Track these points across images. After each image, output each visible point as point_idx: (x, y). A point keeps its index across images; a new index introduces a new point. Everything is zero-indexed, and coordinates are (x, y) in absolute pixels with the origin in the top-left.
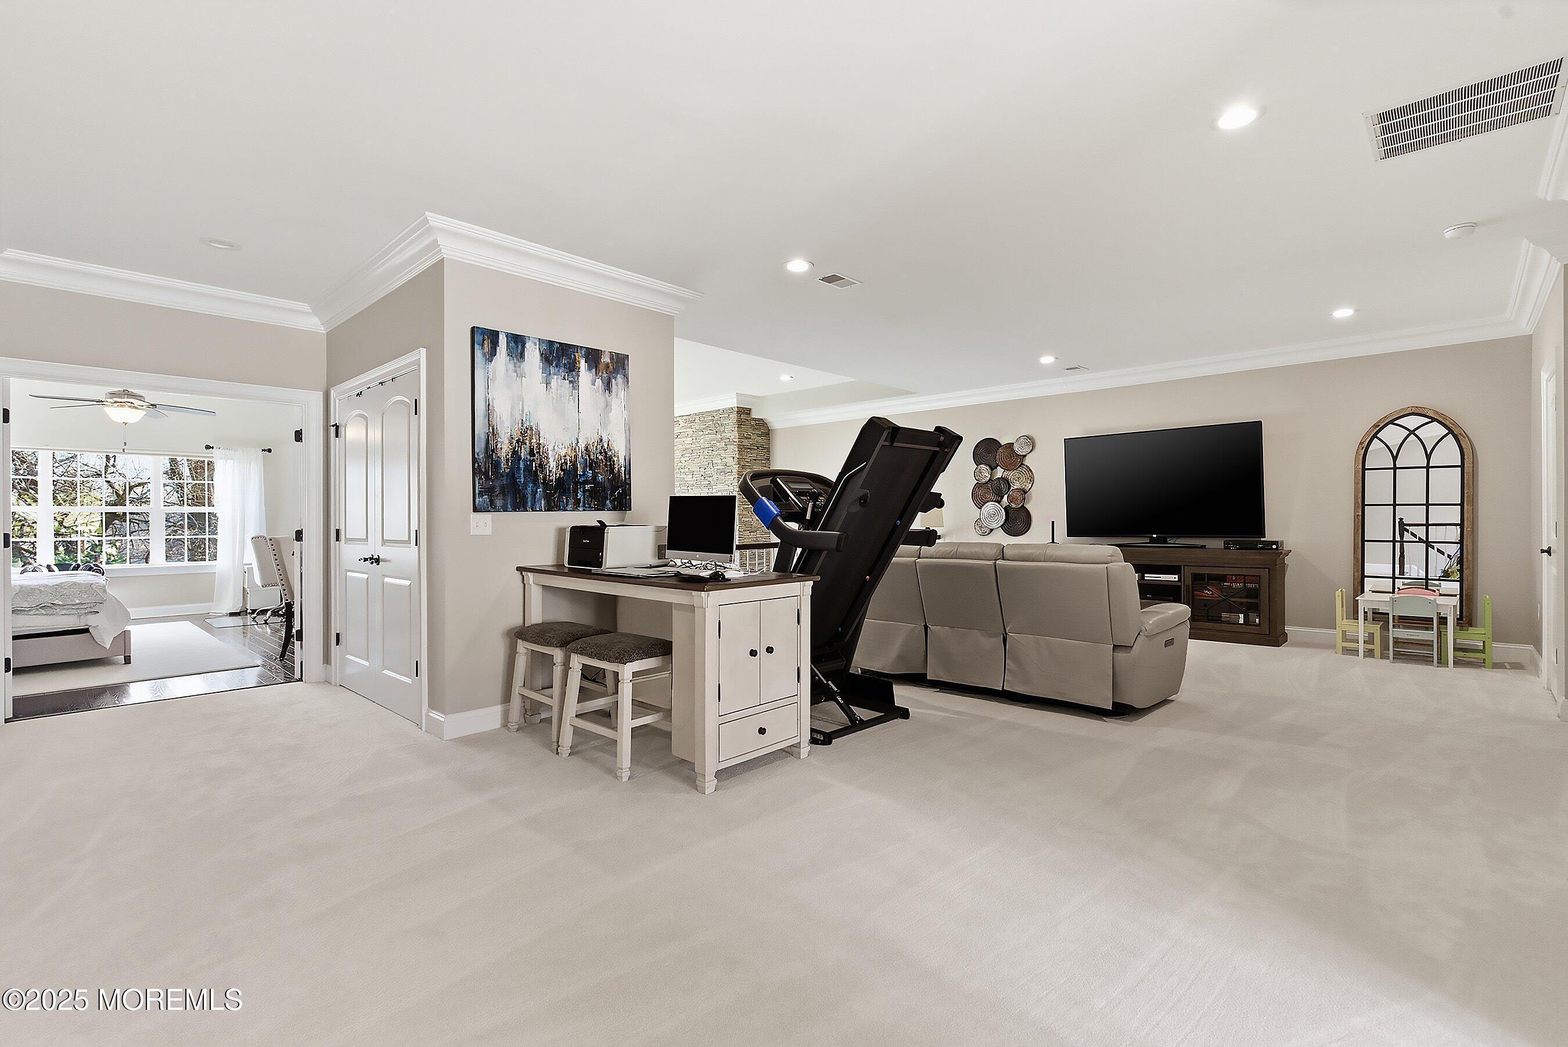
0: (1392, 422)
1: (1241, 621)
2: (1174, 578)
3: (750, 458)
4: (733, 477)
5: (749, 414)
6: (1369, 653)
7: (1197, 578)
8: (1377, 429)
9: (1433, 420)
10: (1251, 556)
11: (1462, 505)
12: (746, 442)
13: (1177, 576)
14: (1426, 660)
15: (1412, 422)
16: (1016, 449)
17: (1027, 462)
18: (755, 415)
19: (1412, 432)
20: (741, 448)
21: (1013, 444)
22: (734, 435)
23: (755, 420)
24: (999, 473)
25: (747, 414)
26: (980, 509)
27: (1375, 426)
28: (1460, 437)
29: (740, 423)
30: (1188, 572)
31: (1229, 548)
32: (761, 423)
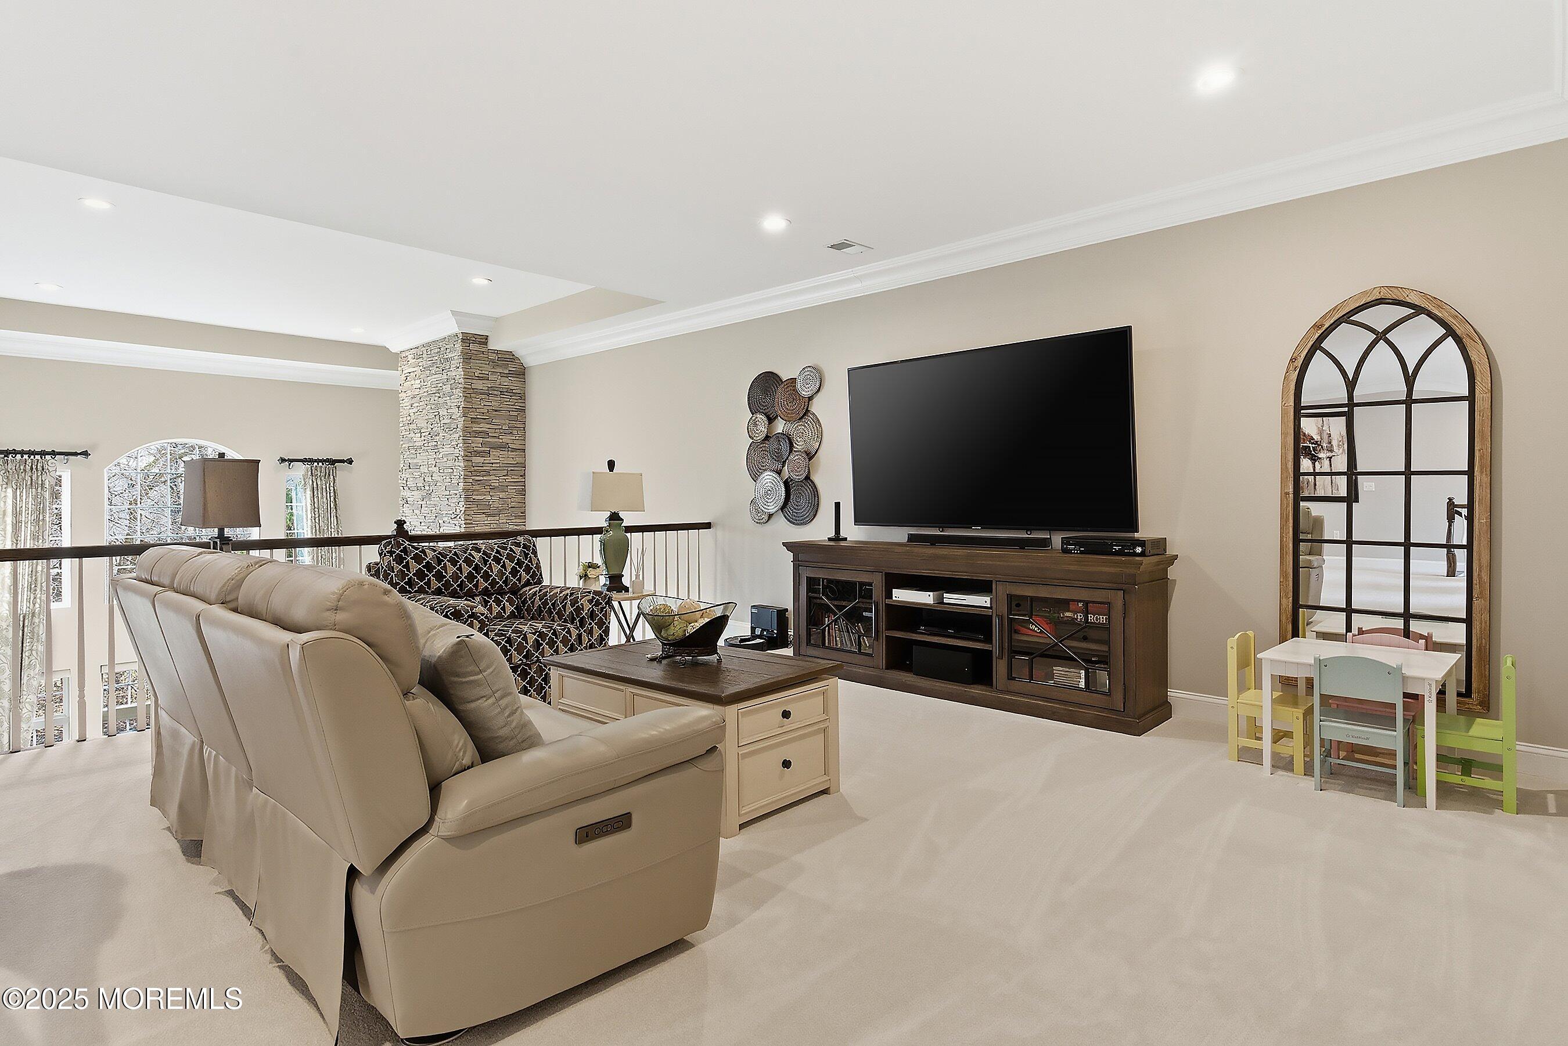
0: (1346, 318)
1: (1082, 685)
2: (982, 601)
3: (488, 408)
4: (458, 435)
5: (486, 343)
6: (1283, 764)
7: (1015, 602)
8: (1320, 332)
9: (1419, 310)
10: (1102, 566)
11: (1470, 473)
12: (479, 385)
13: (988, 599)
14: (1383, 785)
15: (1380, 317)
16: (798, 386)
17: (816, 407)
18: (496, 344)
19: (1381, 336)
20: (469, 393)
21: (796, 379)
22: (459, 374)
23: (497, 352)
24: (780, 426)
25: (481, 343)
26: (756, 481)
27: (1317, 326)
28: (1466, 341)
29: (467, 358)
30: (1001, 590)
31: (1069, 552)
32: (508, 358)
